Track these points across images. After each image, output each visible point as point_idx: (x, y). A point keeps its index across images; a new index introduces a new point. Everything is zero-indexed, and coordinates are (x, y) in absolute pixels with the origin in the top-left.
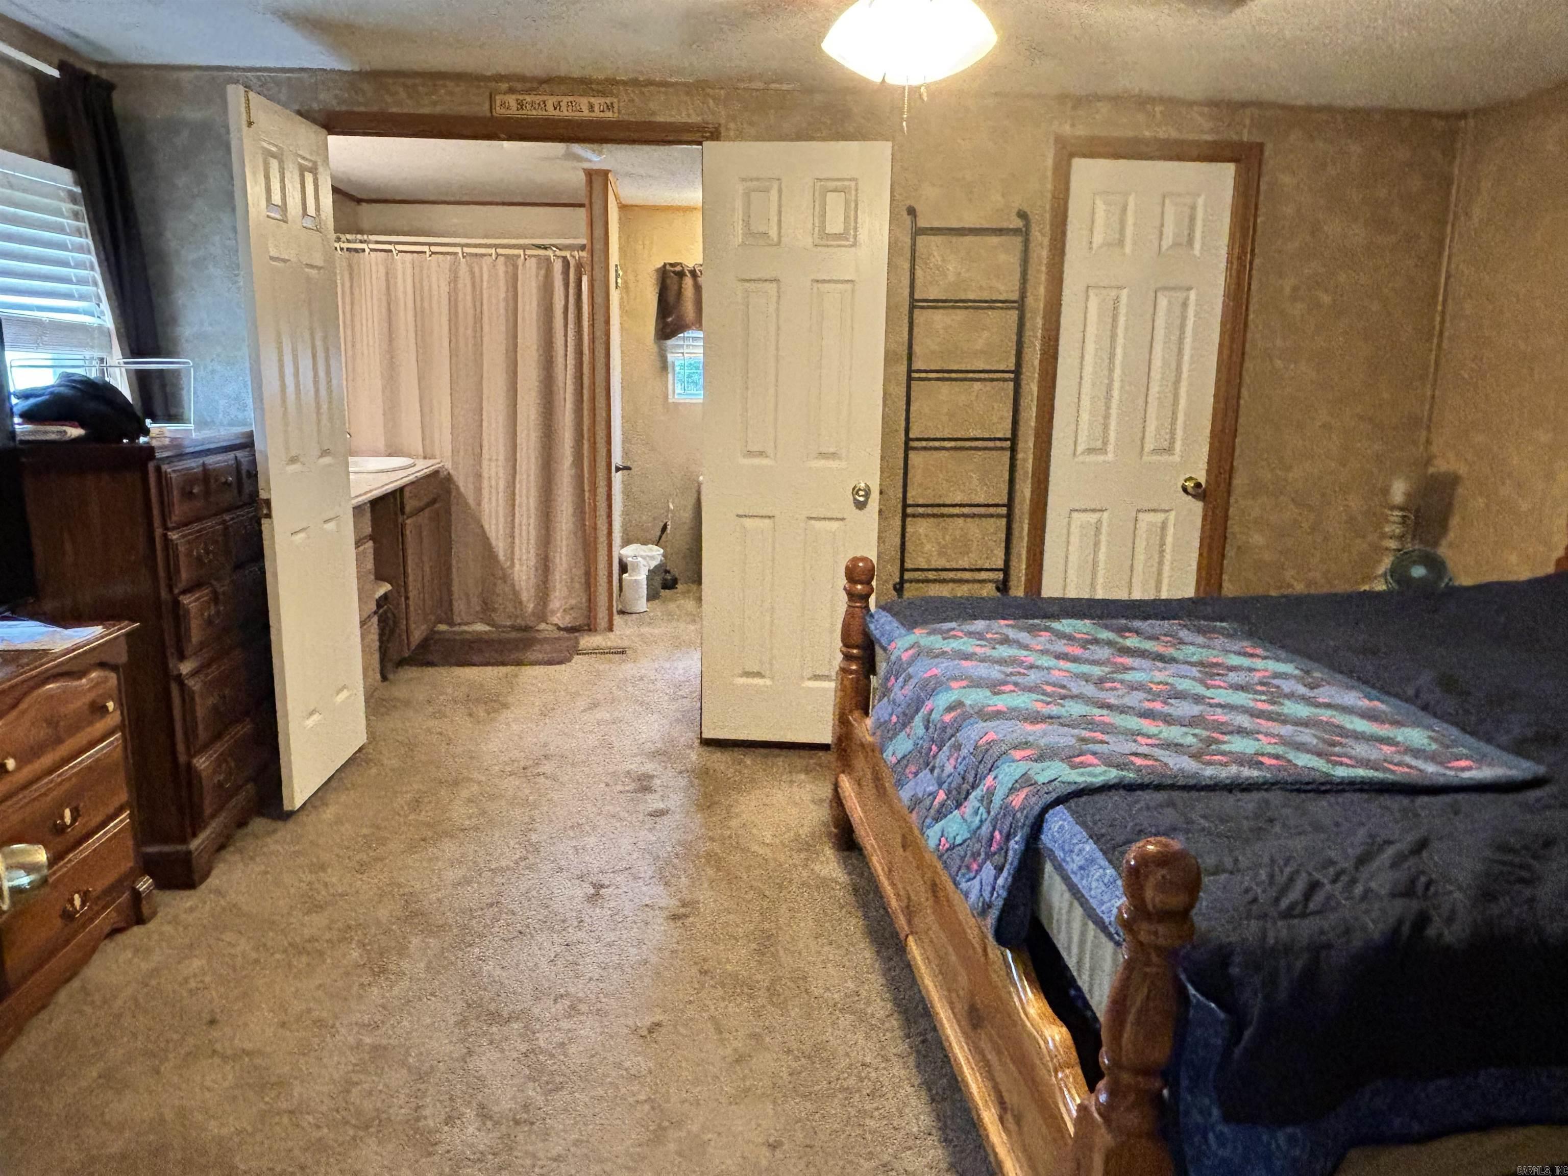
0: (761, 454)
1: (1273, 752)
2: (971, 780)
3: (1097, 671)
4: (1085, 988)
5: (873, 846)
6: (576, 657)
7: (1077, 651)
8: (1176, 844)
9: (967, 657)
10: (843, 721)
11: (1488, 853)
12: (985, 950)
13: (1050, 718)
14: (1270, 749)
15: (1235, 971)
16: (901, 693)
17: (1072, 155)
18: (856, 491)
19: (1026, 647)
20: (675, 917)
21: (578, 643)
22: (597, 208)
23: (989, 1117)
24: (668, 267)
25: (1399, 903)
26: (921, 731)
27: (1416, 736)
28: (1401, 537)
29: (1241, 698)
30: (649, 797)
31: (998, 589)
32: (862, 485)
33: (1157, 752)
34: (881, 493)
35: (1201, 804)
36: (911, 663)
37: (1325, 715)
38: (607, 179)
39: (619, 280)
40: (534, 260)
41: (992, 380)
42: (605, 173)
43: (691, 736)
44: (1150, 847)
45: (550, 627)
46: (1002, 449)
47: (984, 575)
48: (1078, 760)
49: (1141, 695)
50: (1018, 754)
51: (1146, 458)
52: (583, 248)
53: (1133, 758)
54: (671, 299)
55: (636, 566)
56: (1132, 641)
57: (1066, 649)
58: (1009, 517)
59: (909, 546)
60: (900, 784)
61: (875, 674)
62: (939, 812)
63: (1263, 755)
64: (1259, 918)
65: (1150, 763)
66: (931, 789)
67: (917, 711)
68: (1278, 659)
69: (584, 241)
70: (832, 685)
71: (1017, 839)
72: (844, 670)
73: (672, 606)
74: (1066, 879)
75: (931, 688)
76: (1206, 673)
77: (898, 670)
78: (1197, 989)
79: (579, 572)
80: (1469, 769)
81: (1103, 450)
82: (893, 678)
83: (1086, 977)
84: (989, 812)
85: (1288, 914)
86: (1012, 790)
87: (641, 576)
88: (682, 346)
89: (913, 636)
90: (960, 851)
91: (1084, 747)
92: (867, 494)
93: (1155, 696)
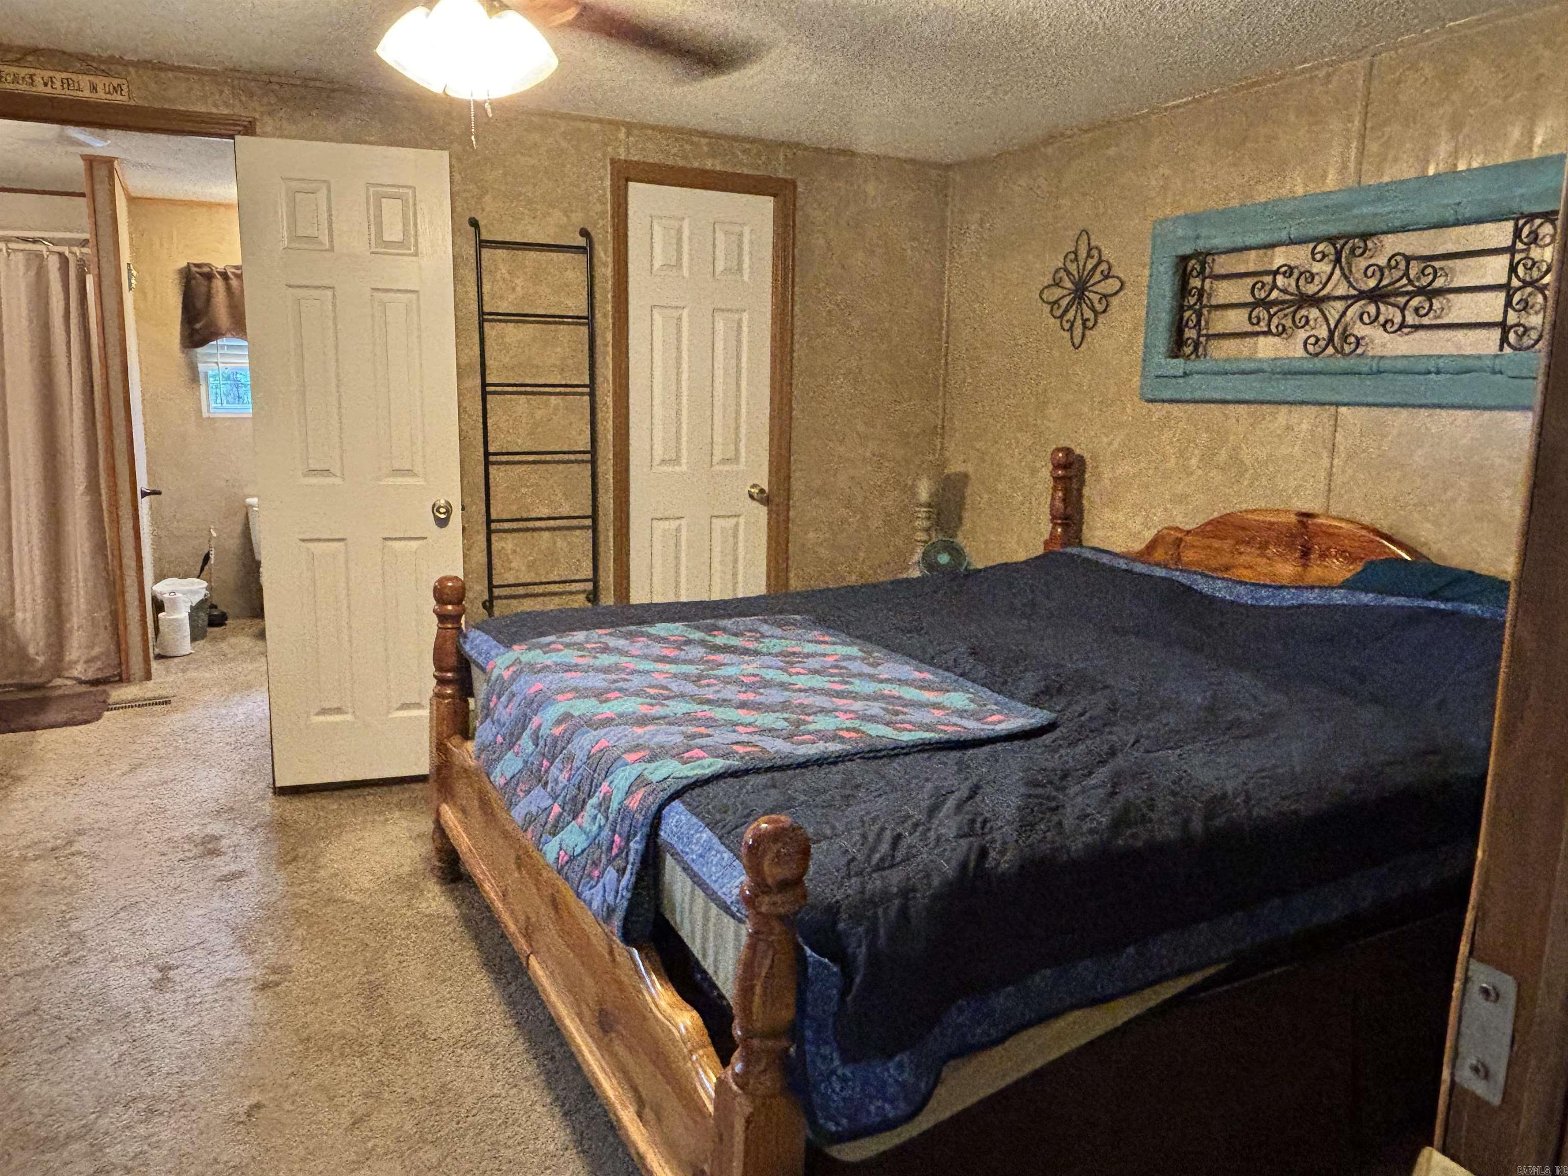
0: (326, 472)
1: (851, 726)
2: (587, 788)
3: (692, 669)
4: (710, 971)
5: (483, 873)
6: (106, 714)
7: (673, 653)
8: (785, 819)
9: (569, 668)
10: (441, 748)
11: (1023, 790)
12: (611, 952)
13: (654, 720)
14: (848, 724)
15: (841, 926)
16: (505, 712)
17: (627, 180)
18: (435, 508)
19: (626, 654)
20: (265, 987)
21: (108, 695)
22: (102, 197)
23: (627, 1116)
24: (194, 269)
25: (964, 842)
26: (530, 747)
27: (958, 699)
28: (927, 530)
29: (818, 682)
30: (217, 861)
31: (589, 600)
32: (442, 502)
33: (755, 738)
34: (463, 509)
35: (799, 783)
36: (513, 680)
37: (887, 689)
38: (112, 165)
39: (133, 281)
40: (20, 256)
41: (566, 394)
42: (109, 162)
43: (263, 785)
44: (764, 826)
45: (69, 682)
46: (583, 461)
47: (574, 587)
48: (686, 755)
49: (734, 688)
50: (629, 757)
51: (717, 468)
52: (84, 243)
53: (735, 747)
54: (199, 304)
55: (174, 602)
56: (721, 639)
57: (665, 652)
58: (595, 528)
59: (496, 561)
60: (511, 804)
61: (472, 695)
62: (555, 826)
63: (842, 729)
64: (857, 875)
65: (749, 749)
66: (544, 805)
67: (524, 729)
68: (844, 643)
69: (86, 236)
70: (425, 713)
71: (638, 838)
72: (438, 695)
73: (224, 646)
74: (686, 869)
75: (535, 704)
76: (788, 662)
77: (500, 688)
78: (813, 950)
79: (102, 615)
80: (1000, 722)
81: (677, 461)
82: (494, 698)
83: (710, 960)
84: (607, 818)
85: (879, 868)
86: (629, 793)
87: (183, 615)
88: (215, 355)
89: (511, 653)
90: (582, 860)
91: (691, 743)
92: (449, 512)
93: (749, 687)
